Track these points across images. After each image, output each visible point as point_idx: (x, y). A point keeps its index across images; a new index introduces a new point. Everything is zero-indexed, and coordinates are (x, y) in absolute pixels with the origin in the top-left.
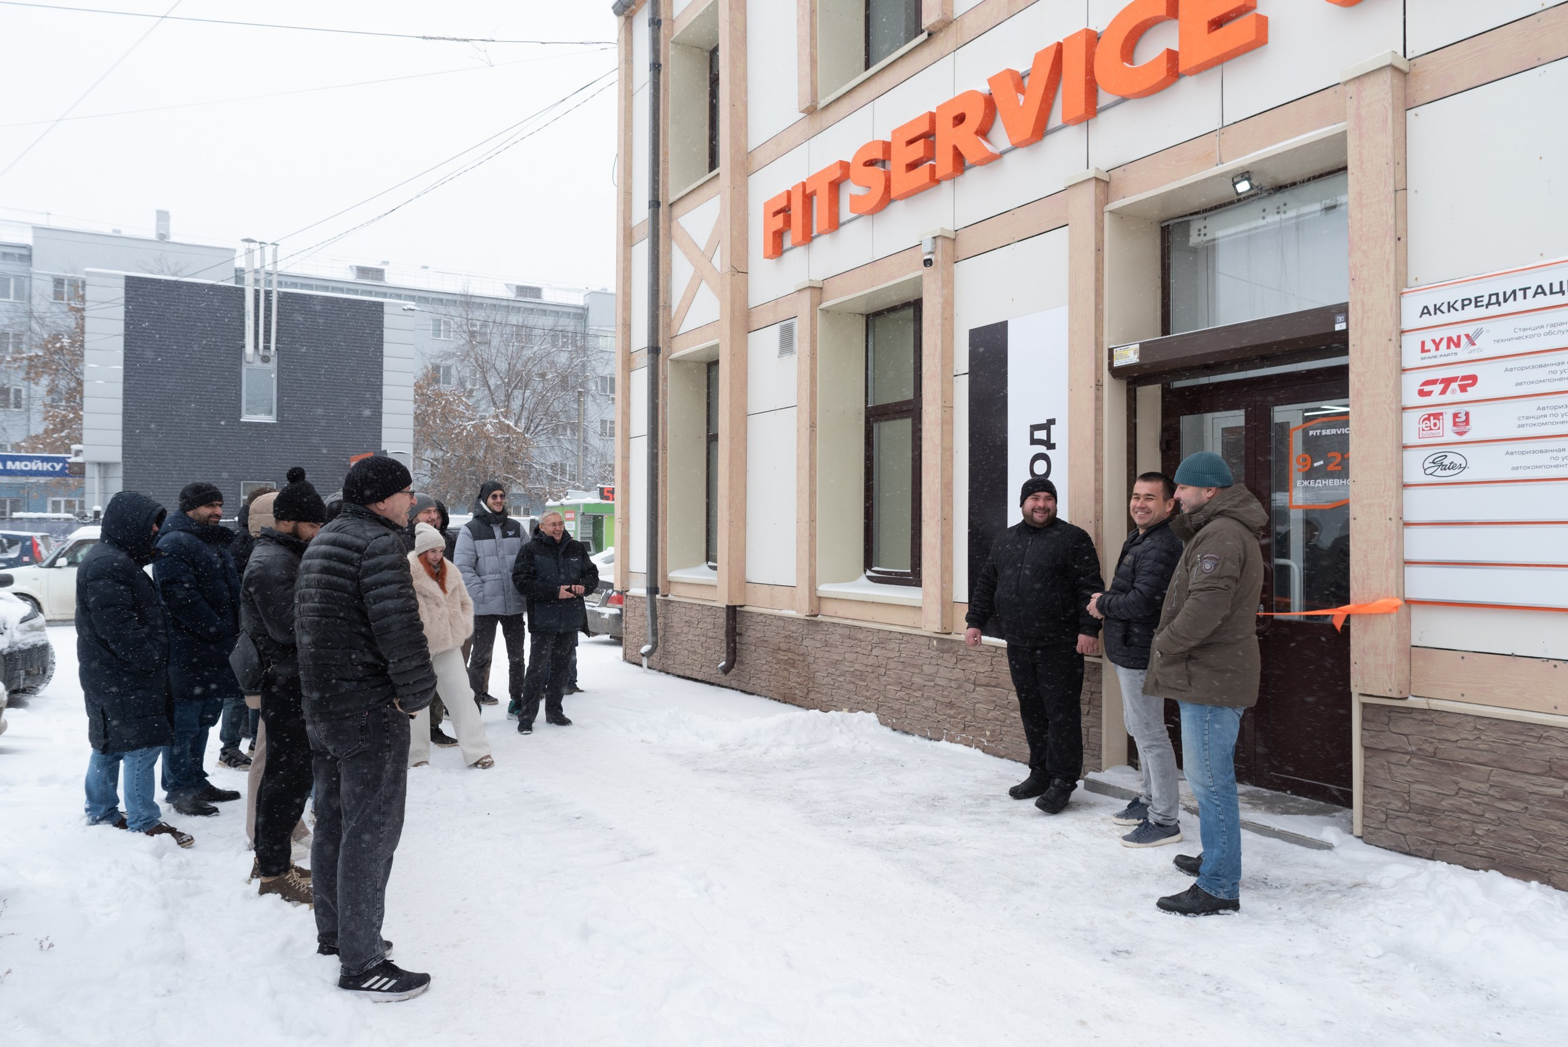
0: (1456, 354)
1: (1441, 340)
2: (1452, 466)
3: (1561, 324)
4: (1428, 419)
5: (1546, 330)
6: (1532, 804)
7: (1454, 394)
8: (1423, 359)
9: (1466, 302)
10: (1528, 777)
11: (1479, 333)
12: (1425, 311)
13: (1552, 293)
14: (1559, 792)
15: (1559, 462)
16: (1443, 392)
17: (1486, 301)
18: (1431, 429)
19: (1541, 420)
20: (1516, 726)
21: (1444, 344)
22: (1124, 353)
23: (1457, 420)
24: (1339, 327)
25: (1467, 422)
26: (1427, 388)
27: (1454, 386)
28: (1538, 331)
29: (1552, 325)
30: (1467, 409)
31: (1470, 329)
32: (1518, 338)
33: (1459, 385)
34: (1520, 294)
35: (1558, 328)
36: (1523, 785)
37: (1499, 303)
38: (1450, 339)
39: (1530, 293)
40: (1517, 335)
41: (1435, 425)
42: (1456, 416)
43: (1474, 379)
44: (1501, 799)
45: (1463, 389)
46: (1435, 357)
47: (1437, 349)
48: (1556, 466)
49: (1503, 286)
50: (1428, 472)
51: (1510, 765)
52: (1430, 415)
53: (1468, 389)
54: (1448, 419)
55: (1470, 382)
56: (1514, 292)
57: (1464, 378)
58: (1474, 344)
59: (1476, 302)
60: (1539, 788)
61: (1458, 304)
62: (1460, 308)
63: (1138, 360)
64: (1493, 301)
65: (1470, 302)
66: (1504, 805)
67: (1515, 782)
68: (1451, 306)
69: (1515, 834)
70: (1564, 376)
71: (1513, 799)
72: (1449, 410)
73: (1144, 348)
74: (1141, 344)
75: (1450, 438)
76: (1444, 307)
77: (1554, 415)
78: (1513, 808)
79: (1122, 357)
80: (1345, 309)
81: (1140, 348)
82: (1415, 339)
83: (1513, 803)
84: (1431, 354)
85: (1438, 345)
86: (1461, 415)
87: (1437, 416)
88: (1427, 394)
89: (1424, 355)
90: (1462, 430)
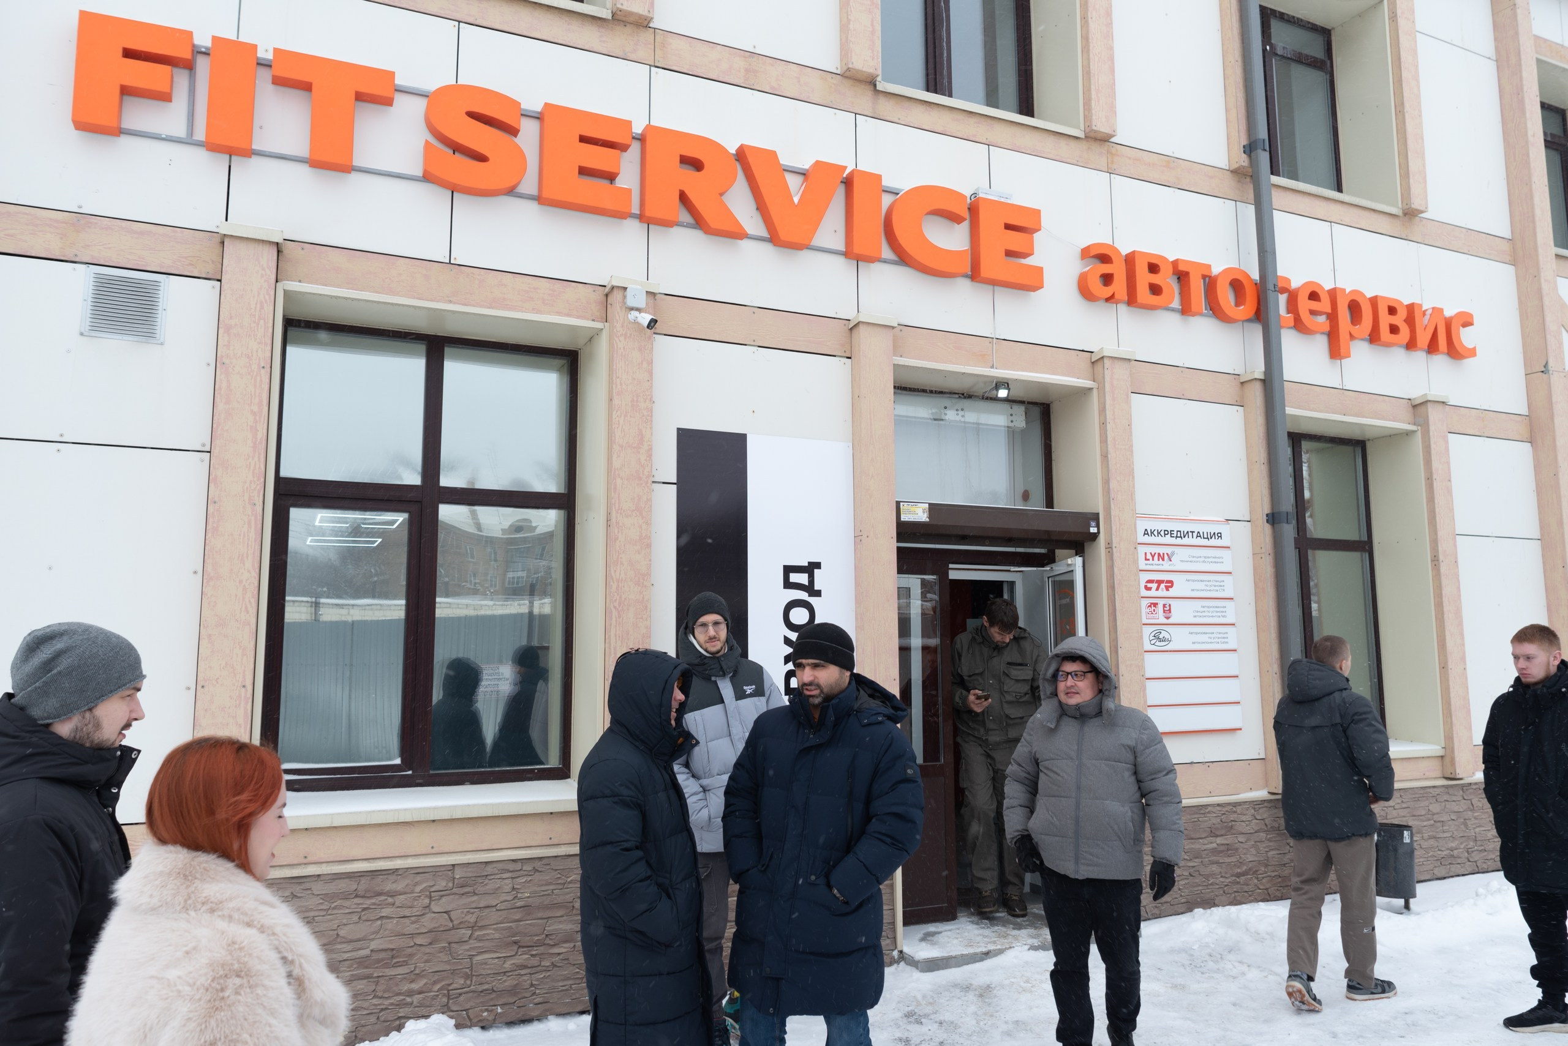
0: (1163, 565)
1: (1155, 554)
2: (1164, 640)
3: (1208, 557)
4: (1150, 606)
5: (1202, 559)
6: (1205, 858)
7: (1162, 592)
8: (1146, 564)
9: (1166, 532)
10: (1200, 841)
11: (1173, 553)
12: (1146, 533)
13: (1204, 539)
14: (1215, 845)
15: (1212, 640)
16: (1157, 589)
17: (1175, 535)
18: (1152, 613)
19: (1203, 614)
20: (1194, 809)
21: (1156, 556)
22: (912, 509)
23: (1165, 609)
24: (1093, 530)
25: (1170, 610)
26: (1149, 585)
27: (1163, 586)
28: (1199, 559)
29: (1205, 557)
30: (1170, 602)
31: (1168, 550)
32: (1191, 562)
33: (1166, 586)
34: (1190, 534)
35: (1207, 560)
36: (1200, 847)
37: (1181, 537)
38: (1159, 554)
39: (1195, 535)
40: (1190, 560)
41: (1154, 610)
42: (1164, 606)
43: (1171, 582)
44: (1190, 860)
45: (1167, 588)
46: (1152, 565)
47: (1153, 560)
48: (1211, 642)
49: (1185, 527)
50: (1153, 642)
51: (1193, 836)
52: (1151, 604)
53: (1170, 589)
54: (1160, 607)
56: (1188, 532)
57: (1168, 582)
58: (1170, 561)
59: (1171, 535)
60: (1207, 846)
61: (1162, 533)
62: (1163, 535)
63: (928, 520)
64: (1179, 535)
65: (1167, 533)
66: (1191, 864)
67: (1197, 846)
68: (1159, 533)
69: (1197, 881)
70: (1212, 588)
71: (1196, 858)
72: (1161, 602)
73: (934, 508)
74: (930, 504)
75: (1163, 620)
76: (1156, 533)
77: (1209, 612)
78: (1196, 864)
79: (910, 512)
80: (1096, 517)
81: (929, 508)
82: (1142, 550)
83: (1195, 860)
84: (1151, 562)
85: (1153, 557)
86: (1167, 606)
87: (1155, 605)
88: (1149, 589)
89: (1147, 562)
90: (1168, 615)
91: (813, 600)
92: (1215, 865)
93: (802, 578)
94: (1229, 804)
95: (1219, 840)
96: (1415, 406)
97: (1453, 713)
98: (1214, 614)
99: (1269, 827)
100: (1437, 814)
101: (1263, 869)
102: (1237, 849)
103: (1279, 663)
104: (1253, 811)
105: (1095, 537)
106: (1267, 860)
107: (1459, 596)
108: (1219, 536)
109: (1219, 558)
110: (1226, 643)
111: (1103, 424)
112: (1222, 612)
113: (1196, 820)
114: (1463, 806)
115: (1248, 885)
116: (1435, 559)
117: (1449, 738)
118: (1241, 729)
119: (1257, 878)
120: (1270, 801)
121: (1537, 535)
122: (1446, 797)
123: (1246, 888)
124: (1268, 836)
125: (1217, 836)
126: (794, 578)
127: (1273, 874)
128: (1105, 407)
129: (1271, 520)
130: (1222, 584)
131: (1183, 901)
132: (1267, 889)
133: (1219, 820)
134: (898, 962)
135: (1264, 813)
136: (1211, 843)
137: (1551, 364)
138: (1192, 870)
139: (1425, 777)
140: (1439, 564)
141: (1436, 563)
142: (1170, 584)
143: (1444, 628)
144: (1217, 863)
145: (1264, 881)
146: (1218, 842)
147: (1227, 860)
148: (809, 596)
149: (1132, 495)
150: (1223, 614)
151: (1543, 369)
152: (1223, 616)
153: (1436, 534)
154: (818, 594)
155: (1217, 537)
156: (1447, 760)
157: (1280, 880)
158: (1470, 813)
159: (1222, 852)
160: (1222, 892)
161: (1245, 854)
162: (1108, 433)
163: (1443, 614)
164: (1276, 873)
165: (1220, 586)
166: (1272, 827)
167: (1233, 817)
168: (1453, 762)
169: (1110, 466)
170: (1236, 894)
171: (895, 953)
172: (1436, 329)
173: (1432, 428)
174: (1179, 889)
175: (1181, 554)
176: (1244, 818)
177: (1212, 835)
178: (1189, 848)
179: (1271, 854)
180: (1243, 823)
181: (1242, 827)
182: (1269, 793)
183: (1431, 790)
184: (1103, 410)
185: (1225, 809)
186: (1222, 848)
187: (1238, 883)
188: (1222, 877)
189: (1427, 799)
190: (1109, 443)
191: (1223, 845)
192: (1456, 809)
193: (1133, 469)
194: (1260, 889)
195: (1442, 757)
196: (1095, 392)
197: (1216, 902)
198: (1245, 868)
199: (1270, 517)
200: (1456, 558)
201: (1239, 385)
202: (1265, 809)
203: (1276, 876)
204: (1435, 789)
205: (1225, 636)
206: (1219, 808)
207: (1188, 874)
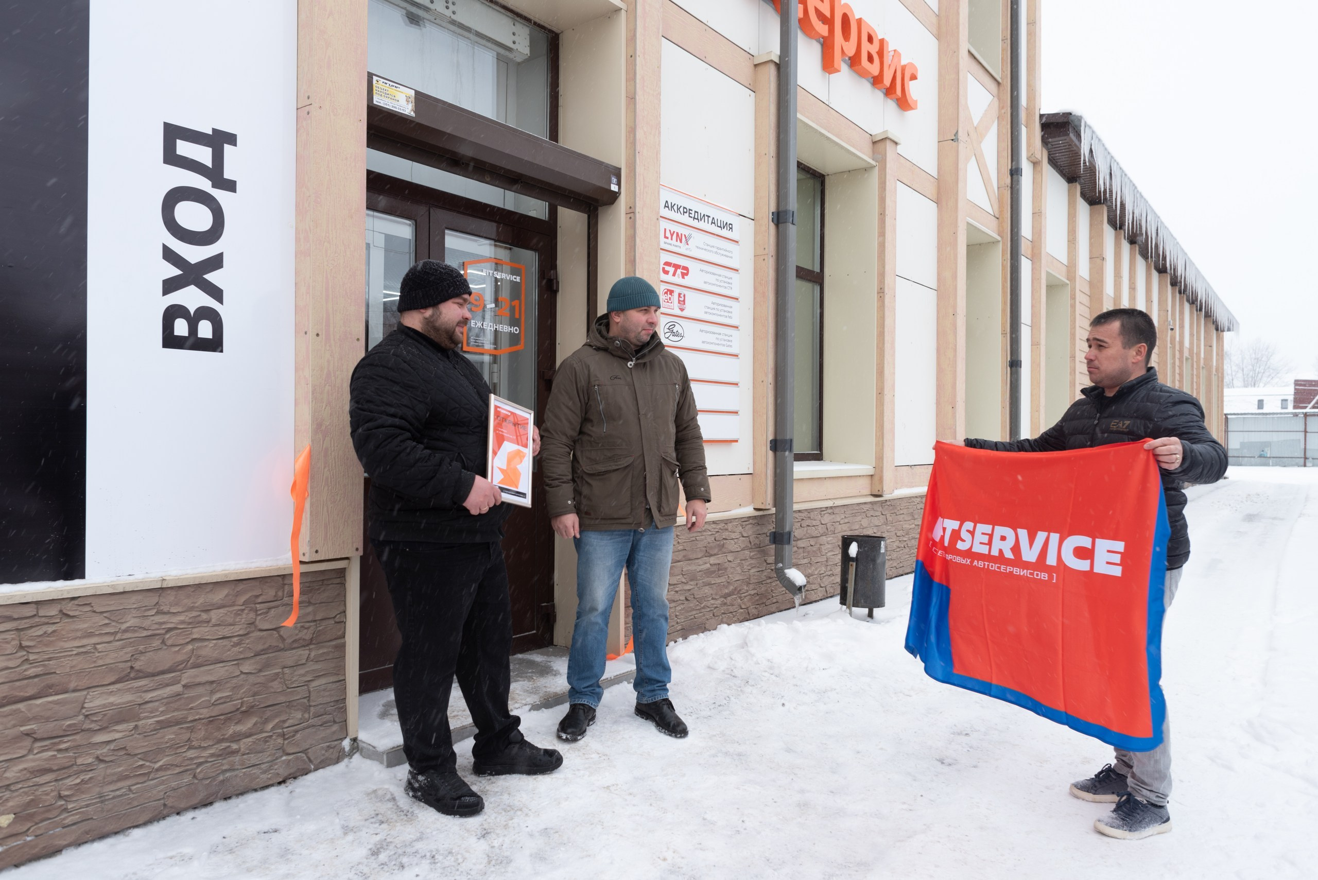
0: (680, 247)
1: (674, 232)
2: (676, 334)
3: (720, 249)
5: (715, 250)
6: (700, 580)
7: (678, 279)
8: (665, 243)
9: (685, 210)
10: (697, 561)
11: (690, 236)
12: (666, 205)
13: (718, 226)
14: (708, 566)
15: (719, 342)
16: (674, 275)
17: (693, 216)
18: (668, 302)
19: (713, 311)
21: (675, 235)
22: (392, 91)
23: (680, 299)
24: (614, 188)
25: (684, 301)
26: (667, 268)
27: (679, 271)
28: (712, 249)
29: (717, 248)
31: (686, 231)
32: (705, 250)
33: (682, 272)
34: (706, 218)
35: (719, 251)
37: (698, 219)
38: (677, 233)
39: (710, 220)
40: (705, 247)
41: (670, 298)
42: (680, 294)
43: (686, 268)
45: (684, 275)
46: (671, 244)
47: (672, 239)
48: (718, 344)
49: (703, 210)
50: (667, 335)
52: (668, 290)
53: (685, 277)
54: (676, 295)
55: (686, 272)
56: (704, 215)
57: (684, 268)
58: (688, 244)
59: (690, 213)
61: (681, 209)
62: (682, 213)
63: (413, 114)
64: (696, 217)
65: (687, 211)
66: (688, 587)
67: (693, 568)
68: (678, 209)
69: (692, 605)
70: (722, 284)
71: (691, 580)
72: (677, 290)
73: (421, 99)
74: (417, 93)
75: (677, 311)
76: (675, 207)
77: (718, 309)
78: (692, 587)
79: (387, 95)
80: (617, 173)
81: (416, 98)
82: (664, 224)
83: (691, 583)
84: (669, 241)
85: (672, 235)
86: (682, 296)
87: (671, 292)
88: (666, 272)
89: (666, 240)
90: (682, 307)
91: (219, 195)
92: (707, 587)
93: (203, 155)
94: (722, 521)
95: (713, 560)
96: (874, 143)
97: (885, 436)
98: (722, 313)
99: (752, 544)
100: (866, 528)
101: (745, 588)
102: (726, 569)
103: (773, 373)
104: (741, 528)
105: (614, 196)
106: (749, 579)
107: (895, 328)
108: (730, 227)
109: (729, 252)
110: (731, 346)
111: (632, 57)
112: (729, 312)
113: (694, 539)
114: (882, 519)
115: (733, 605)
116: (881, 291)
117: (880, 458)
118: (736, 441)
119: (740, 598)
120: (755, 517)
121: (935, 286)
122: (872, 513)
123: (731, 609)
124: (752, 554)
125: (711, 555)
126: (184, 148)
127: (752, 592)
128: (635, 35)
129: (775, 220)
130: (730, 281)
131: (679, 627)
132: (747, 608)
133: (713, 539)
134: (350, 755)
135: (749, 531)
136: (705, 563)
137: (960, 133)
138: (687, 594)
139: (859, 494)
140: (884, 296)
141: (882, 294)
142: (686, 271)
143: (884, 357)
144: (710, 584)
145: (745, 600)
146: (711, 562)
147: (718, 580)
148: (213, 186)
149: (657, 155)
150: (730, 314)
151: (954, 138)
152: (730, 317)
153: (884, 267)
154: (230, 186)
155: (728, 228)
156: (876, 478)
157: (757, 598)
158: (884, 526)
159: (714, 572)
160: (712, 615)
161: (732, 573)
162: (638, 68)
163: (884, 344)
164: (755, 591)
165: (729, 283)
166: (754, 544)
167: (725, 534)
168: (881, 480)
169: (638, 110)
170: (723, 616)
171: (346, 744)
172: (895, 72)
173: (888, 166)
174: (676, 616)
175: (697, 239)
176: (733, 536)
177: (707, 554)
178: (687, 570)
179: (753, 571)
180: (732, 542)
181: (731, 545)
182: (755, 509)
183: (862, 506)
184: (632, 39)
185: (718, 527)
186: (715, 568)
187: (725, 604)
188: (713, 599)
189: (861, 515)
190: (638, 81)
191: (715, 564)
192: (877, 523)
193: (660, 123)
194: (742, 609)
195: (872, 475)
196: (623, 12)
197: (707, 626)
198: (731, 588)
199: (776, 215)
200: (895, 293)
201: (752, 66)
202: (750, 526)
203: (755, 594)
204: (866, 506)
205: (730, 338)
206: (714, 526)
207: (684, 598)
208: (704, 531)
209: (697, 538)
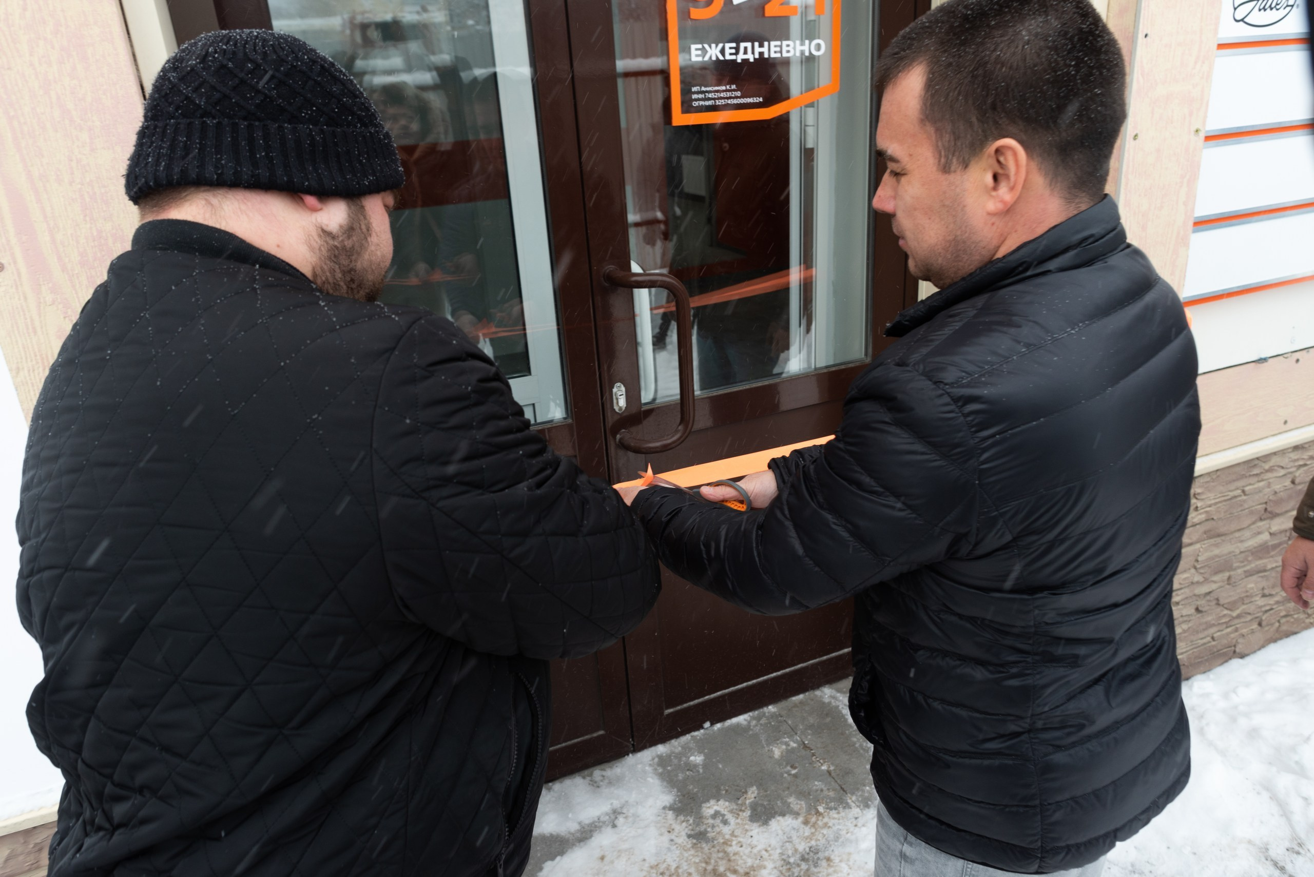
83: (1215, 578)
92: (1254, 578)
133: (1288, 483)
136: (1259, 533)
188: (1264, 596)
206: (1294, 456)
207: (1193, 611)
208: (1267, 471)
209: (1247, 489)
